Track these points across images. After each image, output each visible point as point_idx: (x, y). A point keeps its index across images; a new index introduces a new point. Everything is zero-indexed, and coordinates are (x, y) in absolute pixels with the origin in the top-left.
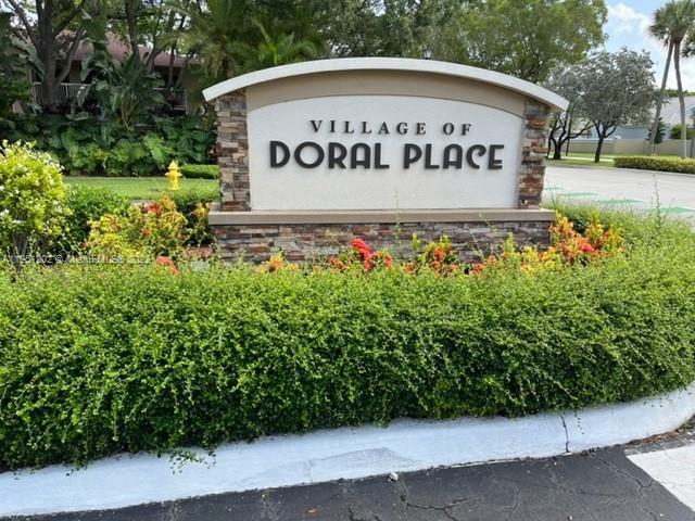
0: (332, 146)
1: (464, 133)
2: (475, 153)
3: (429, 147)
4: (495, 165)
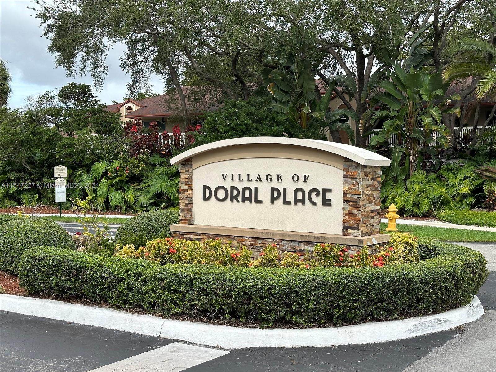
0: (233, 188)
1: (305, 181)
2: (313, 195)
3: (285, 189)
4: (327, 203)
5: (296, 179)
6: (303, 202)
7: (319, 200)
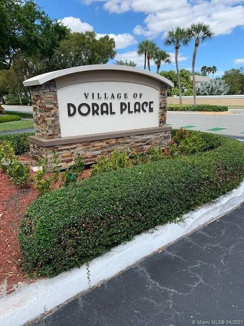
0: (94, 104)
1: (140, 97)
2: (145, 105)
3: (129, 103)
4: (151, 110)
5: (135, 96)
6: (139, 111)
7: (147, 109)
